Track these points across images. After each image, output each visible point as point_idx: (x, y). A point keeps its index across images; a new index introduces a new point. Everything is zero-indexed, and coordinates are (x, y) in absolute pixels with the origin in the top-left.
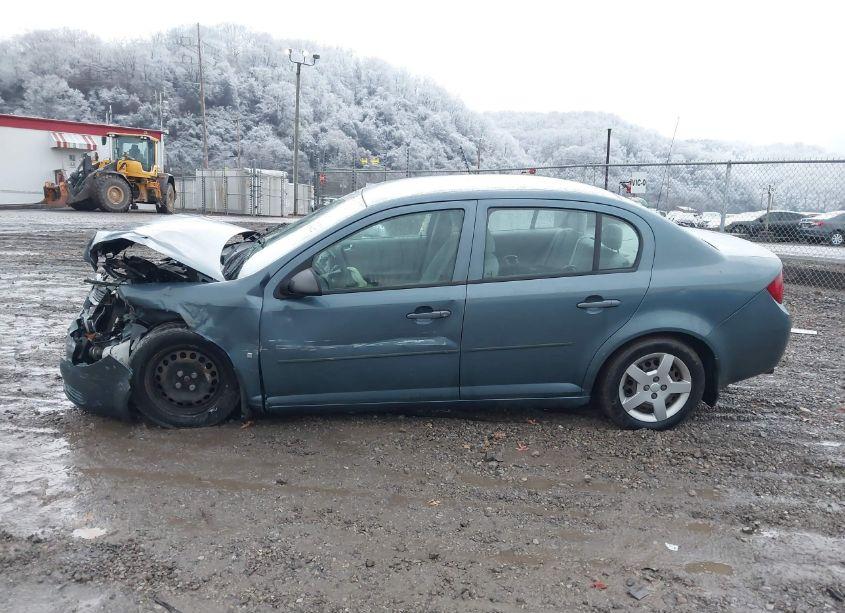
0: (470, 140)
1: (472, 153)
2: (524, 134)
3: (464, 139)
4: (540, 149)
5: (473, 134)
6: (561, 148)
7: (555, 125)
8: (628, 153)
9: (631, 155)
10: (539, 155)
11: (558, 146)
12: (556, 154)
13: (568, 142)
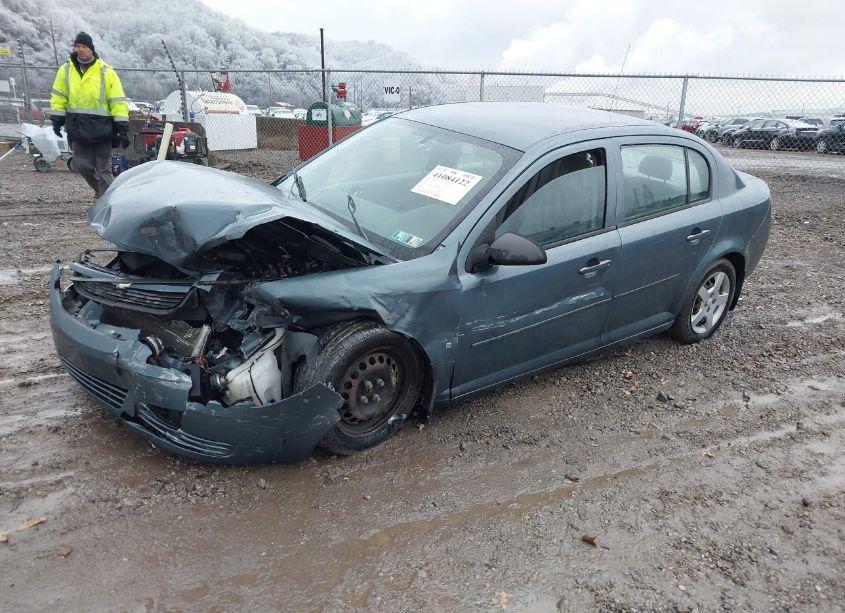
0: (26, 19)
1: (33, 36)
2: (95, 17)
3: (16, 17)
4: (117, 35)
5: (27, 11)
6: (143, 36)
7: (130, 8)
8: (218, 45)
9: (221, 47)
10: (117, 42)
11: (139, 32)
12: (137, 42)
13: (149, 28)
